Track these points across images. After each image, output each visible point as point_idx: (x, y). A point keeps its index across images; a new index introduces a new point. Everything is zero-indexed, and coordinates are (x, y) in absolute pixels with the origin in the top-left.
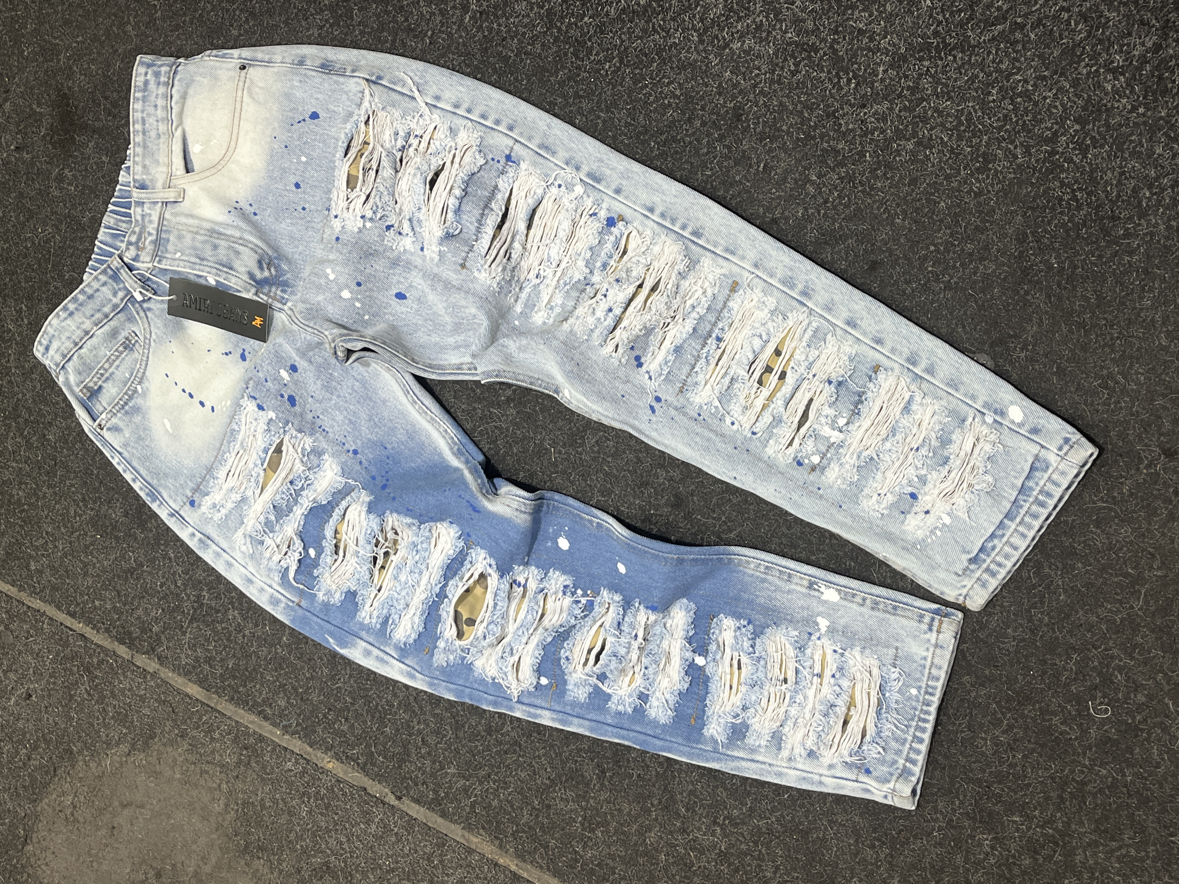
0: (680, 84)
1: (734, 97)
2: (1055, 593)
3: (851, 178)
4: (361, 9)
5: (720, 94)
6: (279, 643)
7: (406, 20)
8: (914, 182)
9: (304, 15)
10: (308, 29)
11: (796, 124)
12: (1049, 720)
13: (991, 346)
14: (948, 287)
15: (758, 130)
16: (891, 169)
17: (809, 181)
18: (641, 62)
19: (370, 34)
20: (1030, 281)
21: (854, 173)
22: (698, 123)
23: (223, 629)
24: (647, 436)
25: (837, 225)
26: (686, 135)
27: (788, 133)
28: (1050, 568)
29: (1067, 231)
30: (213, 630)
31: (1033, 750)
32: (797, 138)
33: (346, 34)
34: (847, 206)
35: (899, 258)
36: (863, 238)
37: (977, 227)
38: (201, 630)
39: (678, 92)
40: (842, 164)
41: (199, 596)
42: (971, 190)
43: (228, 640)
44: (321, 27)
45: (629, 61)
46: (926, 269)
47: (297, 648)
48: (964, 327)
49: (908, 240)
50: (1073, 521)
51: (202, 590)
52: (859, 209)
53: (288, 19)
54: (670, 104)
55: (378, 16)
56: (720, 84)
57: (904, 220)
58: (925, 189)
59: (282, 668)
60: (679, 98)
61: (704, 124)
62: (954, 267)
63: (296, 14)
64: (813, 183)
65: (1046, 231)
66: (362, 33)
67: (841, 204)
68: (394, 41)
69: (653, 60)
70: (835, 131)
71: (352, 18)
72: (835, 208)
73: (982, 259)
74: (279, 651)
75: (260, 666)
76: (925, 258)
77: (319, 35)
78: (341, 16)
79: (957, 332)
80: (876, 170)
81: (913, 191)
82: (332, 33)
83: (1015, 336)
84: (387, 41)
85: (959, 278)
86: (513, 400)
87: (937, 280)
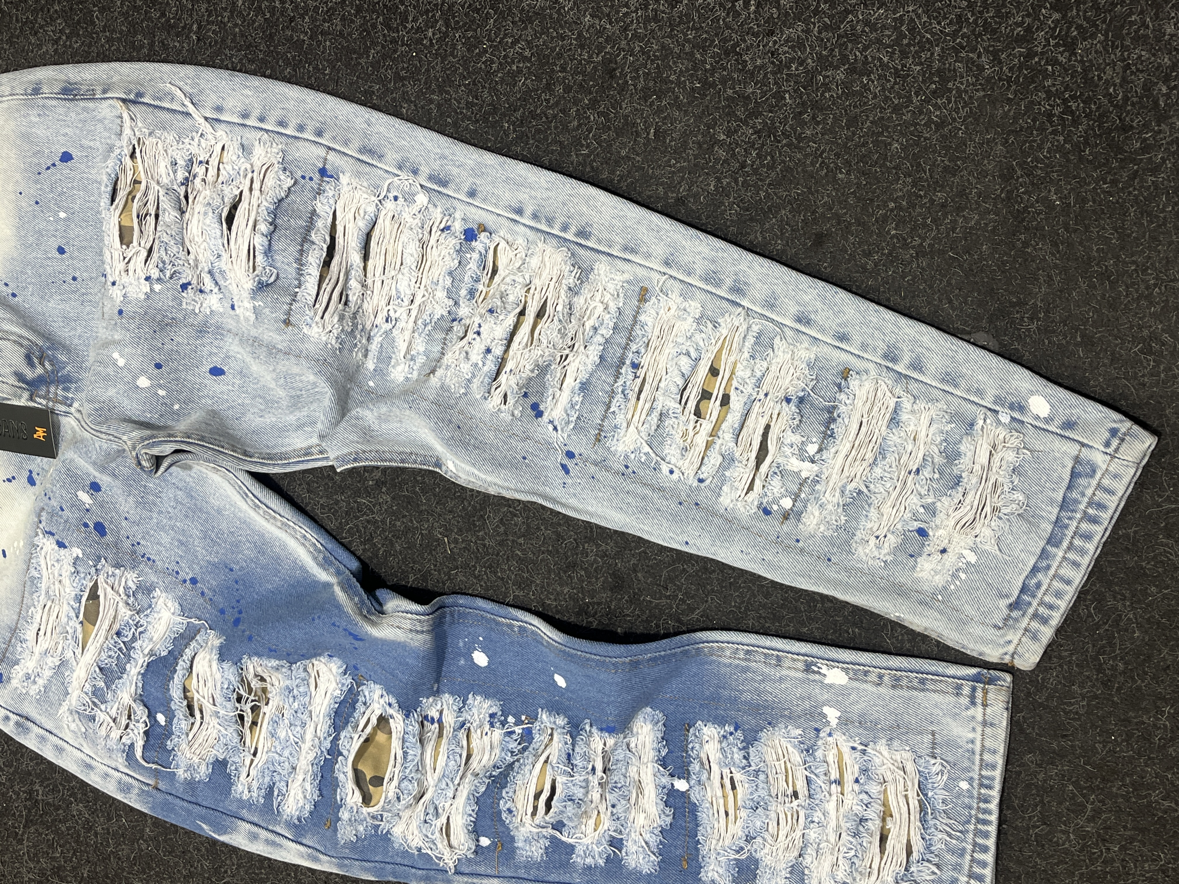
0: (528, 43)
1: (600, 48)
2: (1126, 630)
3: (771, 130)
4: (102, 10)
5: (582, 47)
6: (142, 838)
7: (163, 15)
8: (853, 122)
9: (32, 29)
10: (40, 47)
11: (687, 70)
12: (1146, 797)
13: (990, 321)
14: (920, 253)
15: (639, 87)
16: (821, 110)
17: (717, 142)
18: (473, 21)
19: (119, 40)
20: (1027, 229)
21: (773, 123)
22: (559, 89)
23: (68, 829)
24: (563, 505)
25: (762, 194)
26: (548, 107)
27: (679, 83)
28: (1115, 598)
29: (1065, 155)
30: (57, 832)
31: (1132, 839)
32: (693, 89)
33: (90, 45)
34: (771, 167)
35: (850, 224)
36: (799, 206)
37: (946, 169)
38: (40, 834)
39: (527, 53)
40: (755, 114)
41: (30, 792)
42: (930, 121)
43: (77, 842)
44: (56, 42)
45: (458, 22)
46: (888, 232)
47: (165, 841)
48: (950, 302)
49: (859, 199)
50: (1135, 532)
51: (32, 783)
52: (788, 169)
53: (12, 37)
54: (519, 71)
55: (126, 15)
56: (580, 35)
57: (848, 173)
58: (869, 128)
59: (151, 868)
60: (529, 60)
61: (568, 89)
62: (924, 225)
63: (21, 29)
64: (721, 144)
65: (1037, 160)
66: (109, 40)
67: (763, 166)
68: (152, 45)
69: (488, 17)
70: (740, 71)
71: (93, 23)
72: (755, 171)
73: (959, 209)
74: (144, 846)
75: (123, 870)
76: (885, 219)
77: (56, 51)
78: (79, 22)
79: (943, 310)
80: (801, 114)
81: (854, 134)
82: (70, 46)
83: (1021, 303)
84: (142, 47)
85: (934, 239)
86: (384, 483)
87: (905, 246)
